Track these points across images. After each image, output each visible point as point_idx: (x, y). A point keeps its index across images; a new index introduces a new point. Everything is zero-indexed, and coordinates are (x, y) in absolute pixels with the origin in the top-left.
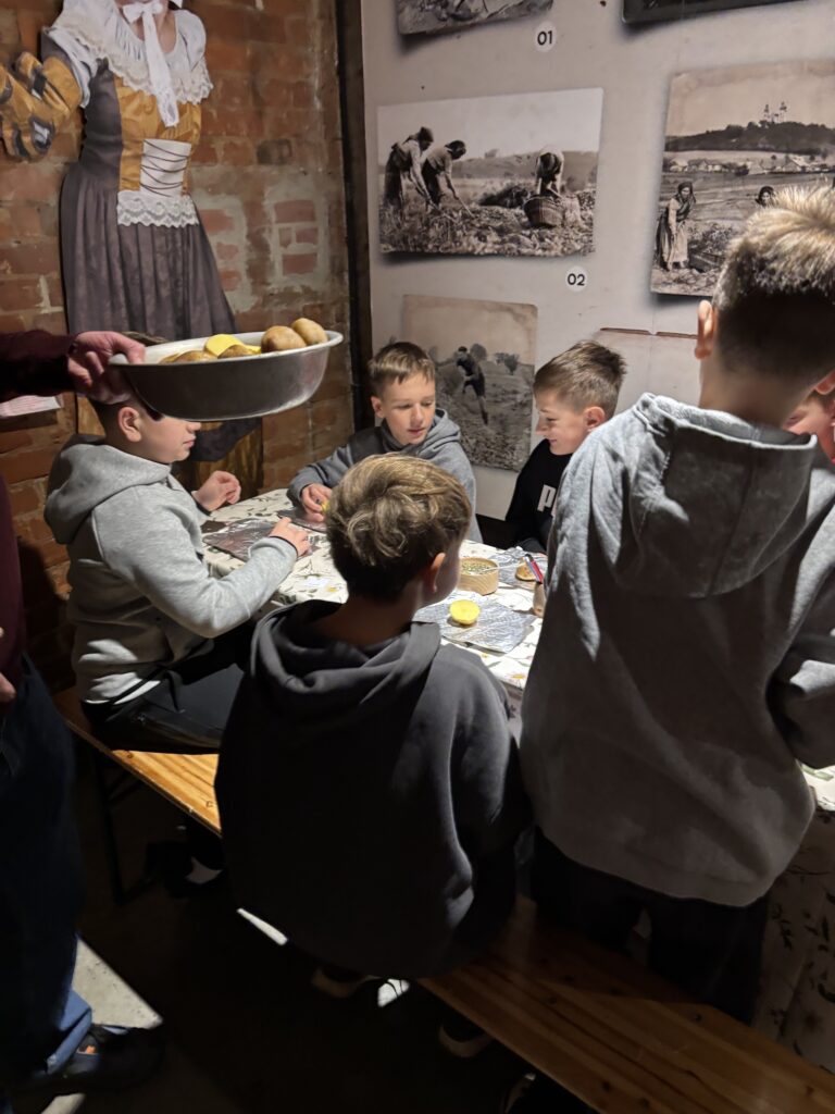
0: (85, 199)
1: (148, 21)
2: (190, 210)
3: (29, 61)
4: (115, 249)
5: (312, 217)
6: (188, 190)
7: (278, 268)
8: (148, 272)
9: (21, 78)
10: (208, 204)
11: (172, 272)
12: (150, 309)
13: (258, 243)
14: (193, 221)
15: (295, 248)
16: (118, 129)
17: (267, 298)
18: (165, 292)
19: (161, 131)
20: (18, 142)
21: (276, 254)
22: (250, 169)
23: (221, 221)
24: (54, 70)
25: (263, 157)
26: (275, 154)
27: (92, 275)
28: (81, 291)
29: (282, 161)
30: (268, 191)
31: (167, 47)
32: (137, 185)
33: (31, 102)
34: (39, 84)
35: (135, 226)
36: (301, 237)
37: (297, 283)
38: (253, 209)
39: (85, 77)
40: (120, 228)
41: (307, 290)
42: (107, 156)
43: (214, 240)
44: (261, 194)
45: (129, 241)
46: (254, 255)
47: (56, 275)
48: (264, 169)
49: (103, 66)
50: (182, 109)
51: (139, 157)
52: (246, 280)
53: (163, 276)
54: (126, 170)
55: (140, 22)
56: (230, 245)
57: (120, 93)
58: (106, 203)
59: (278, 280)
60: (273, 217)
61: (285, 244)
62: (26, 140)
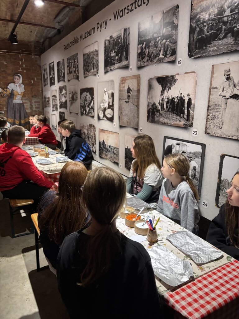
0: (10, 100)
1: (18, 85)
2: (22, 101)
3: (5, 89)
4: (13, 105)
5: (39, 103)
6: (22, 100)
7: (34, 108)
8: (16, 107)
9: (4, 91)
10: (24, 101)
11: (19, 107)
12: (16, 110)
13: (31, 105)
14: (22, 103)
15: (37, 106)
16: (14, 95)
17: (33, 111)
18: (18, 109)
19: (19, 94)
20: (4, 96)
21: (34, 106)
22: (31, 98)
23: (26, 103)
24: (8, 90)
25: (32, 97)
26: (34, 96)
27: (10, 107)
28: (9, 108)
29: (35, 97)
30: (33, 100)
31: (20, 87)
32: (16, 99)
33: (5, 92)
34: (6, 91)
35: (15, 103)
36: (38, 105)
37: (37, 110)
38: (31, 102)
39: (11, 90)
40: (13, 103)
41: (38, 111)
42: (13, 97)
43: (25, 105)
44: (32, 100)
45: (14, 104)
46: (31, 106)
47: (6, 107)
48: (33, 98)
49: (13, 89)
50: (21, 93)
51: (16, 97)
52: (29, 109)
53: (18, 107)
54: (14, 98)
55: (17, 86)
56: (27, 105)
57: (14, 91)
58: (12, 101)
59: (34, 109)
60: (34, 102)
61: (35, 105)
62: (4, 95)
